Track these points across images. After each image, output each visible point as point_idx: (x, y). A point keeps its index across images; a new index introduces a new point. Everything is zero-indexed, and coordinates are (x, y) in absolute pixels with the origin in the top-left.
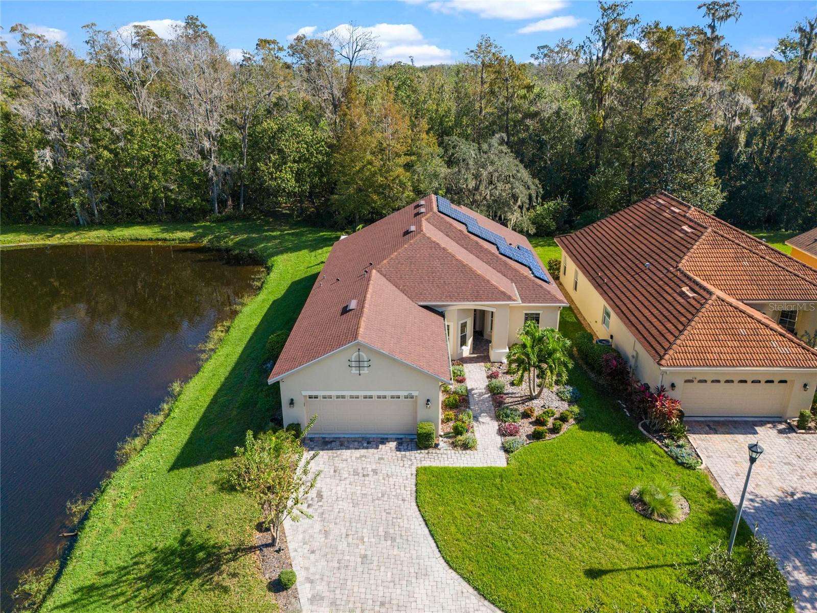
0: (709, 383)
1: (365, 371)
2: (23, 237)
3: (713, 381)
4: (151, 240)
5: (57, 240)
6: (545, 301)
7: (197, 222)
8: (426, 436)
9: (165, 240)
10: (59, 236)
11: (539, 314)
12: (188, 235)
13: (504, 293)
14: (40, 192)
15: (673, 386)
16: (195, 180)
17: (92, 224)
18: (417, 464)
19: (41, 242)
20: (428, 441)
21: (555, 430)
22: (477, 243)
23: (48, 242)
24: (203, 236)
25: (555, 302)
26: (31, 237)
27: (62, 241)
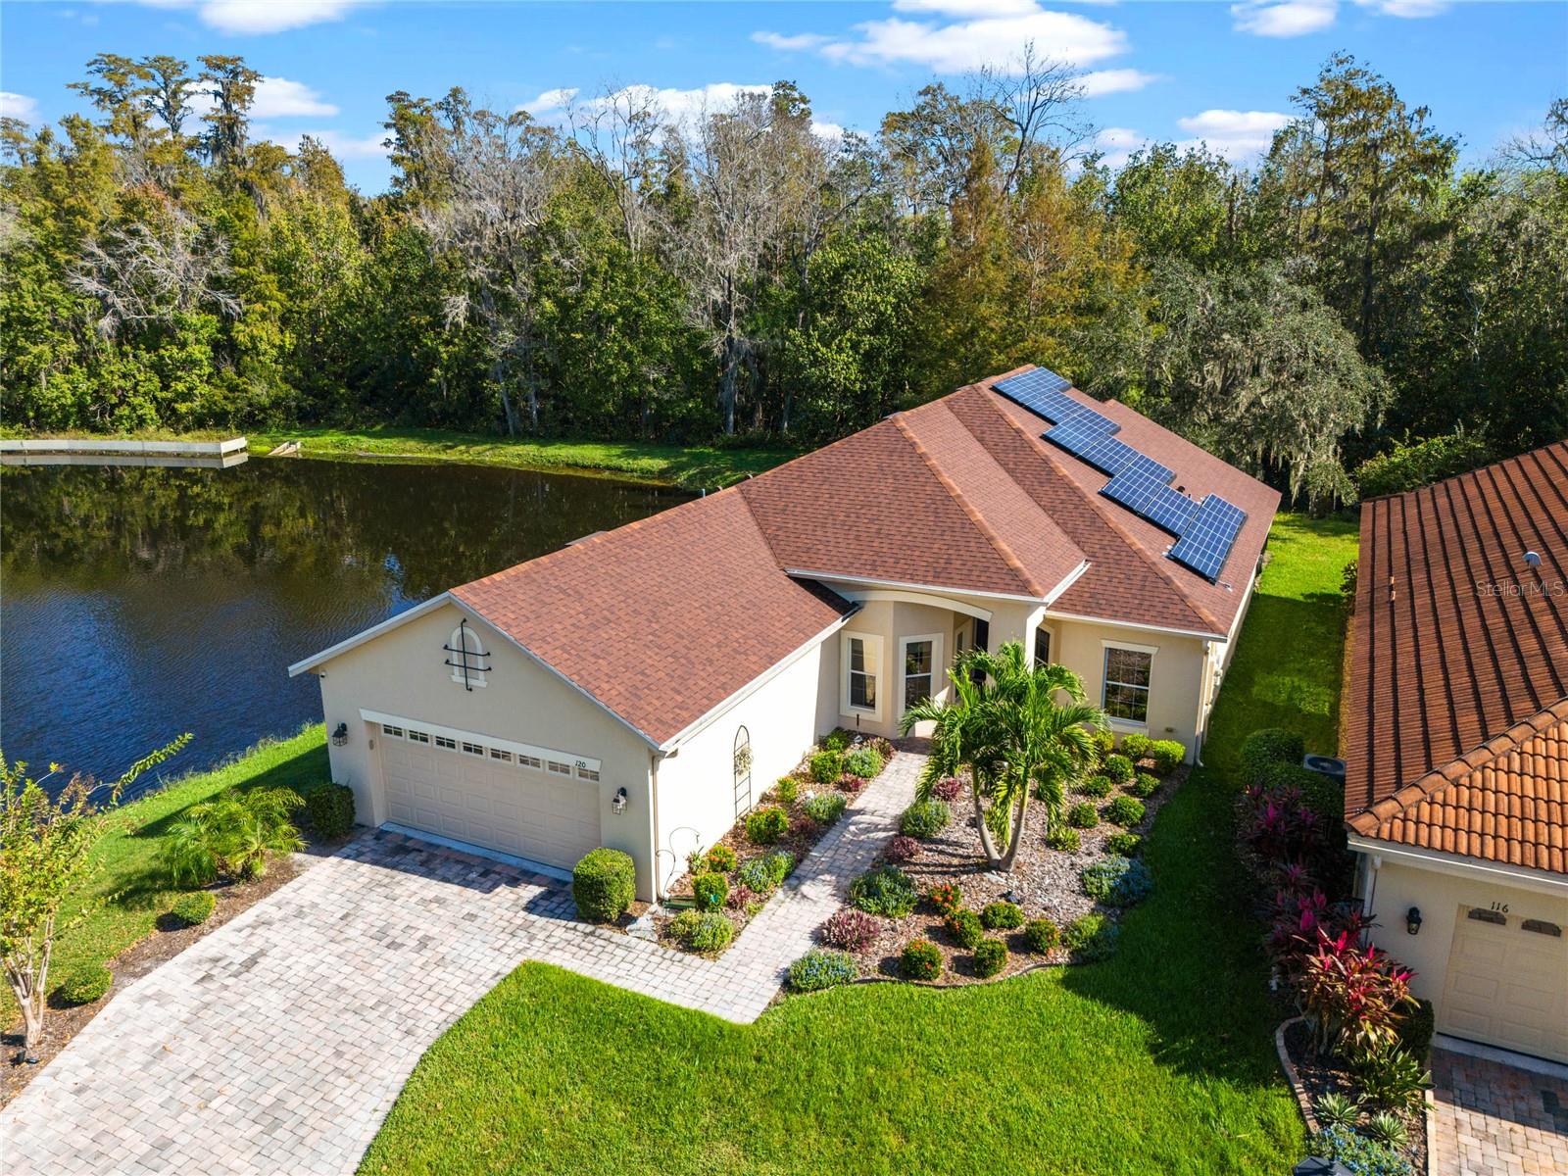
0: (1513, 927)
1: (480, 681)
2: (411, 444)
3: (1530, 926)
4: (597, 468)
5: (459, 454)
6: (1162, 618)
7: (691, 445)
8: (590, 886)
9: (619, 469)
10: (463, 448)
11: (1148, 656)
12: (659, 464)
13: (1015, 573)
14: (447, 369)
15: (1413, 918)
16: (697, 365)
17: (523, 436)
18: (537, 954)
19: (434, 456)
20: (596, 900)
21: (977, 967)
22: (1046, 461)
23: (444, 457)
24: (682, 468)
25: (1190, 625)
26: (421, 445)
27: (465, 457)
